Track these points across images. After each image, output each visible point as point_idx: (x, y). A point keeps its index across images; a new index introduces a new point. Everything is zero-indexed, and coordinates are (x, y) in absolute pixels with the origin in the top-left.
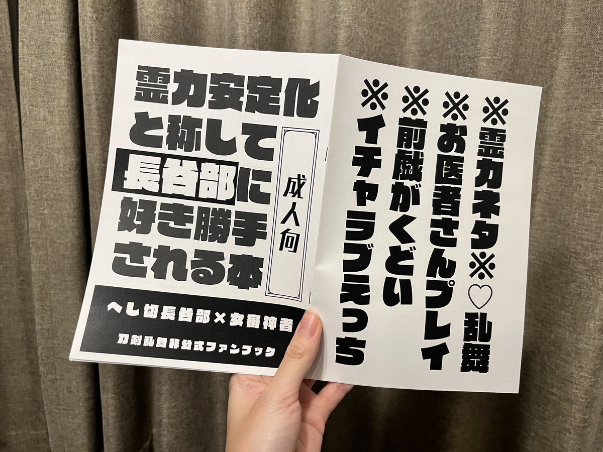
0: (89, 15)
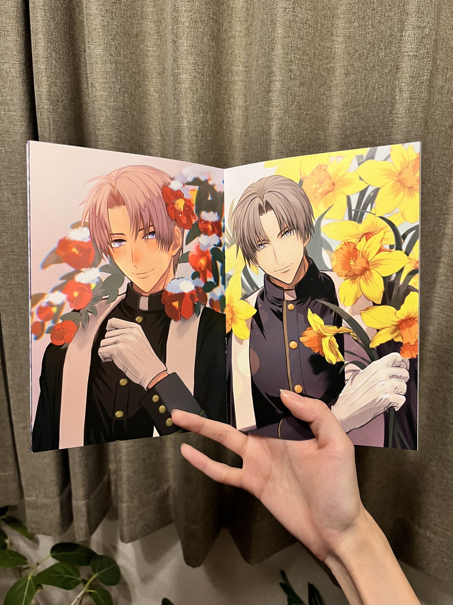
0: (46, 107)
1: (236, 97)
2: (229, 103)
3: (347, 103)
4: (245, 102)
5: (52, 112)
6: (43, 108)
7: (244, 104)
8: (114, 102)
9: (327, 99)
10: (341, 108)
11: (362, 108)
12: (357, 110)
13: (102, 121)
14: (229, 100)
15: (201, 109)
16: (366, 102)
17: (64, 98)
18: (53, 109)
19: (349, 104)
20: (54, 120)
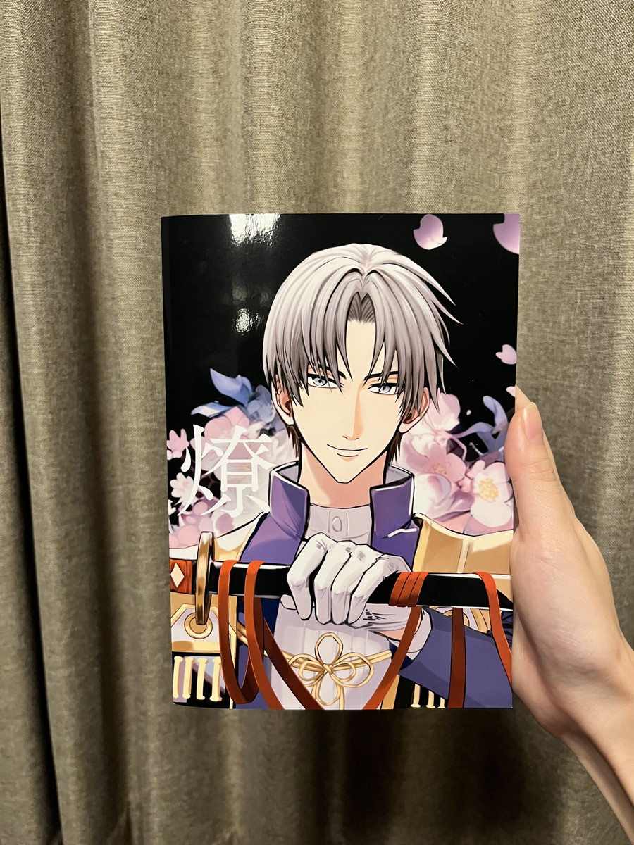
1: (346, 175)
2: (335, 186)
3: (534, 185)
4: (363, 183)
5: (32, 201)
6: (17, 192)
7: (360, 188)
8: (141, 183)
9: (501, 177)
10: (525, 192)
11: (563, 190)
12: (555, 193)
13: (119, 214)
14: (335, 181)
15: (292, 193)
16: (570, 181)
17: (54, 177)
18: (35, 196)
19: (538, 185)
20: (36, 215)
